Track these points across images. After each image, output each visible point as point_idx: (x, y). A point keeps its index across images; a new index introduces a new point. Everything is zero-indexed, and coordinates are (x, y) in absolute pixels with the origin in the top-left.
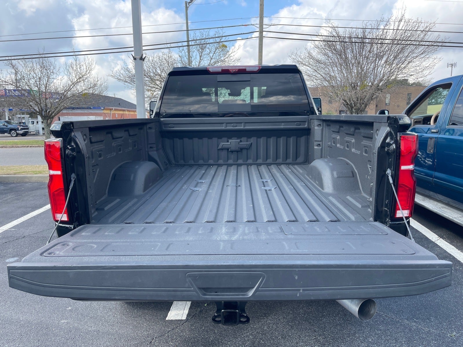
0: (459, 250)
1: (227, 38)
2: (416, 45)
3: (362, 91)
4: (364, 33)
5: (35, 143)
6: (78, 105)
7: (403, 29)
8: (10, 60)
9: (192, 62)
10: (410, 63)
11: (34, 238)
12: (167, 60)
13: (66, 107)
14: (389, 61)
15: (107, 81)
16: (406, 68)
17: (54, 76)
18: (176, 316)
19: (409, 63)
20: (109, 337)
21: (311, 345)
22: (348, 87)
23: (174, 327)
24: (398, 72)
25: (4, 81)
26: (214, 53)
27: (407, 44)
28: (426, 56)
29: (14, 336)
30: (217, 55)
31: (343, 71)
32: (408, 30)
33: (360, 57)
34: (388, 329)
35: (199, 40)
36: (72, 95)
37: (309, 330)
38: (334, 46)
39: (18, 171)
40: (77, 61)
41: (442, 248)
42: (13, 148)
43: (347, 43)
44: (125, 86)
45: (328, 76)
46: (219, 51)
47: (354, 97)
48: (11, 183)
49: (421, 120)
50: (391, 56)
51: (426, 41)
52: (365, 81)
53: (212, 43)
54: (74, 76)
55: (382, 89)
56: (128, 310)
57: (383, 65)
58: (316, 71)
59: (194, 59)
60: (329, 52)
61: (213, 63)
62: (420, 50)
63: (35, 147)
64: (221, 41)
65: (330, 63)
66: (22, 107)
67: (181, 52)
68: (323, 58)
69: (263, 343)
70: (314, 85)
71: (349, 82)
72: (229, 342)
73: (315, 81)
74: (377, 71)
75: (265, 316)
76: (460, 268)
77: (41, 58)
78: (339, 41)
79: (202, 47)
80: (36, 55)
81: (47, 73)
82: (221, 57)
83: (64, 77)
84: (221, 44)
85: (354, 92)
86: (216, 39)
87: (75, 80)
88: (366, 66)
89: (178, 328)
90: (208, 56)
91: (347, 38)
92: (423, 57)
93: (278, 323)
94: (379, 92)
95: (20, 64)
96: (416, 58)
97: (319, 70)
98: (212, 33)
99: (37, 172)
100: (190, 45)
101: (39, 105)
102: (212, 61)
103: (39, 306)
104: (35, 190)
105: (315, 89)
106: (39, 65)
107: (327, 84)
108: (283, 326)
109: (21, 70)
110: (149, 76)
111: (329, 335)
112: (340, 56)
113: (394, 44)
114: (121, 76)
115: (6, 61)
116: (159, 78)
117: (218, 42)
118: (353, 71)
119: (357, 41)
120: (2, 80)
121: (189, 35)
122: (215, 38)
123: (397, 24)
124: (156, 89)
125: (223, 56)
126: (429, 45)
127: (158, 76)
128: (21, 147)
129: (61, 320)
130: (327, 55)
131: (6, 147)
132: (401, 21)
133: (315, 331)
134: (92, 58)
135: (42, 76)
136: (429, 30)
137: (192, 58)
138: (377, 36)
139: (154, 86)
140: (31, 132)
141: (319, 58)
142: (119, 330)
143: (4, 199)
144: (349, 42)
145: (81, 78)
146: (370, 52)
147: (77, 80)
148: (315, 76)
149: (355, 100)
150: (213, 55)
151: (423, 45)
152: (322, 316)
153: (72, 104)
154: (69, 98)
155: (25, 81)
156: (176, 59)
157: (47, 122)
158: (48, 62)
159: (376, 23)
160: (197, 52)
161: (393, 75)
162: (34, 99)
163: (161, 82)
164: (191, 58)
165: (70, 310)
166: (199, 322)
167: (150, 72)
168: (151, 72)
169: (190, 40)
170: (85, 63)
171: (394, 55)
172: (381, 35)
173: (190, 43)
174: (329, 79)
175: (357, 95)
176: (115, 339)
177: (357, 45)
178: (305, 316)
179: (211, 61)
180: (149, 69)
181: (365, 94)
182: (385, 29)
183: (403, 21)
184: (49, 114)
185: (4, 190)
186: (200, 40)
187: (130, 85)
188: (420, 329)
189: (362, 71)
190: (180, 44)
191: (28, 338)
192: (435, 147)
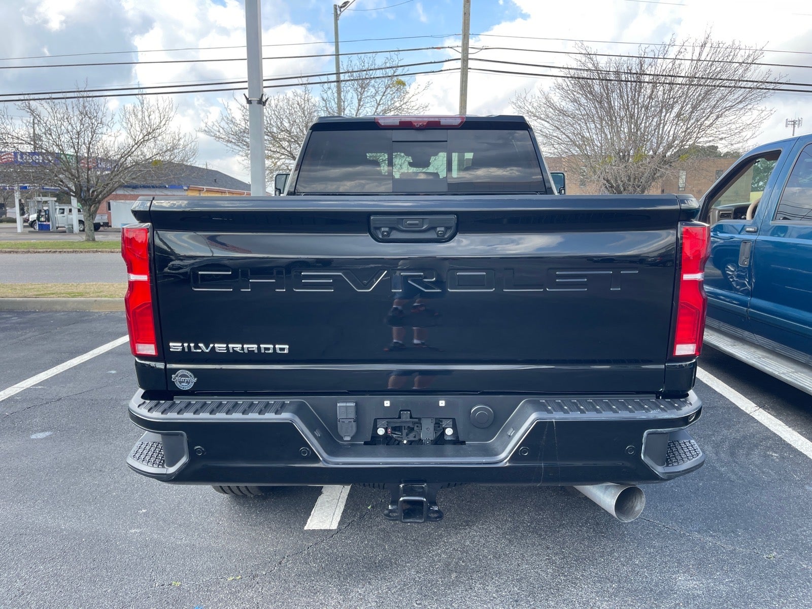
0: (790, 427)
1: (406, 70)
2: (730, 87)
3: (636, 164)
4: (641, 66)
5: (68, 246)
6: (144, 181)
7: (709, 60)
8: (27, 100)
9: (344, 109)
10: (720, 118)
11: (76, 402)
12: (302, 105)
13: (124, 184)
14: (683, 114)
15: (196, 140)
16: (712, 126)
17: (104, 130)
18: (321, 524)
19: (718, 117)
20: (212, 554)
21: (540, 568)
22: (613, 157)
23: (318, 540)
24: (699, 132)
25: (16, 137)
26: (383, 95)
27: (715, 86)
28: (746, 105)
29: (53, 552)
30: (388, 97)
31: (604, 130)
32: (716, 62)
33: (635, 107)
34: (667, 546)
35: (357, 71)
36: (134, 164)
37: (537, 546)
38: (589, 86)
39: (42, 292)
40: (144, 105)
41: (761, 424)
42: (29, 255)
43: (613, 82)
44: (228, 148)
45: (579, 138)
46: (392, 91)
47: (623, 174)
48: (30, 312)
49: (731, 212)
50: (687, 105)
51: (747, 81)
52: (642, 147)
53: (380, 77)
54: (138, 129)
55: (671, 162)
56: (240, 515)
57: (673, 120)
58: (559, 129)
59: (348, 105)
60: (580, 96)
61: (380, 113)
62: (736, 96)
63: (68, 252)
64: (395, 74)
65: (583, 115)
66: (46, 182)
67: (326, 93)
68: (569, 107)
69: (463, 564)
70: (554, 154)
71: (616, 149)
72: (408, 563)
73: (556, 146)
74: (663, 130)
75: (467, 526)
76: (790, 454)
77: (81, 97)
78: (597, 78)
79: (363, 84)
80: (73, 93)
81: (91, 124)
82: (395, 102)
83: (120, 132)
84: (395, 78)
85: (623, 166)
86: (388, 70)
87: (141, 137)
88: (644, 122)
89: (324, 543)
90: (372, 100)
91: (611, 73)
92: (742, 108)
93: (488, 536)
94: (667, 166)
95: (43, 109)
96: (729, 109)
97: (563, 127)
98: (380, 61)
99: (75, 293)
100: (341, 81)
101: (75, 180)
102: (380, 109)
103: (93, 508)
104: (74, 324)
105: (558, 160)
106: (77, 110)
107: (577, 152)
108: (497, 541)
109: (46, 119)
110: (270, 132)
111: (570, 553)
112: (601, 103)
113: (692, 85)
114: (221, 131)
115: (19, 103)
116: (287, 136)
117: (390, 76)
118: (622, 129)
119: (629, 78)
120: (13, 136)
121: (340, 63)
122: (385, 68)
123: (698, 50)
124: (281, 156)
125: (399, 99)
126: (752, 87)
127: (286, 132)
128: (43, 252)
129: (131, 528)
130: (576, 102)
131: (17, 252)
132: (703, 45)
133: (548, 548)
134: (170, 99)
135: (83, 130)
136: (753, 61)
137: (344, 102)
138: (664, 70)
139: (278, 151)
140: (59, 227)
141: (564, 107)
142: (227, 543)
143: (21, 338)
144: (615, 80)
145: (150, 134)
146: (650, 97)
147: (143, 138)
148: (556, 137)
149: (625, 179)
150: (381, 99)
151: (741, 88)
152: (560, 525)
153: (133, 179)
154: (129, 167)
155: (53, 138)
156: (317, 104)
157: (89, 210)
158: (93, 105)
159: (662, 48)
160: (353, 92)
161: (690, 138)
162: (68, 170)
163: (290, 144)
164: (342, 103)
165: (144, 513)
166: (358, 534)
167: (271, 126)
168: (273, 126)
169: (341, 72)
170: (158, 108)
171: (692, 104)
172: (670, 69)
173: (342, 77)
174: (580, 142)
175: (629, 172)
176: (221, 558)
177: (629, 86)
178: (533, 526)
179: (377, 109)
180: (270, 120)
181: (642, 169)
182: (678, 59)
183: (708, 45)
184: (92, 196)
185: (20, 323)
186: (359, 73)
187: (237, 148)
188: (718, 547)
189: (637, 131)
190: (324, 79)
191: (76, 556)
192: (751, 256)
